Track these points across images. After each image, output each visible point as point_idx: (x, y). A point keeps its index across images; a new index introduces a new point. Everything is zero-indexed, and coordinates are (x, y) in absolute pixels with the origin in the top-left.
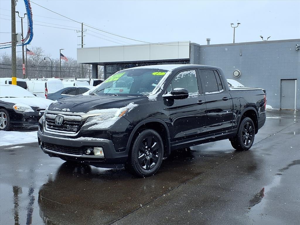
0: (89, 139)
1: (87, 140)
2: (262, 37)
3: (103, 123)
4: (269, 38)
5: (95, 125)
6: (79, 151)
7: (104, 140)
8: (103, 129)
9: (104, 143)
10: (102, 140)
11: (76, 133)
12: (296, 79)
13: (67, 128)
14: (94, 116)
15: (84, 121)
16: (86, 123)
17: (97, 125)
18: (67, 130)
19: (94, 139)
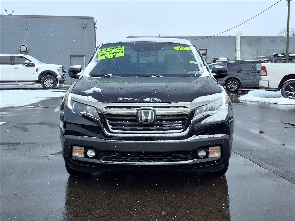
0: (206, 137)
1: (203, 138)
2: (6, 11)
3: (217, 114)
4: (13, 12)
5: (208, 117)
6: (187, 156)
7: (223, 136)
8: (220, 121)
9: (224, 139)
10: (220, 135)
11: (183, 131)
12: (85, 56)
13: (164, 125)
14: (203, 106)
15: (192, 114)
16: (196, 115)
17: (210, 117)
18: (164, 128)
19: (211, 136)
